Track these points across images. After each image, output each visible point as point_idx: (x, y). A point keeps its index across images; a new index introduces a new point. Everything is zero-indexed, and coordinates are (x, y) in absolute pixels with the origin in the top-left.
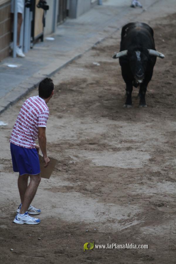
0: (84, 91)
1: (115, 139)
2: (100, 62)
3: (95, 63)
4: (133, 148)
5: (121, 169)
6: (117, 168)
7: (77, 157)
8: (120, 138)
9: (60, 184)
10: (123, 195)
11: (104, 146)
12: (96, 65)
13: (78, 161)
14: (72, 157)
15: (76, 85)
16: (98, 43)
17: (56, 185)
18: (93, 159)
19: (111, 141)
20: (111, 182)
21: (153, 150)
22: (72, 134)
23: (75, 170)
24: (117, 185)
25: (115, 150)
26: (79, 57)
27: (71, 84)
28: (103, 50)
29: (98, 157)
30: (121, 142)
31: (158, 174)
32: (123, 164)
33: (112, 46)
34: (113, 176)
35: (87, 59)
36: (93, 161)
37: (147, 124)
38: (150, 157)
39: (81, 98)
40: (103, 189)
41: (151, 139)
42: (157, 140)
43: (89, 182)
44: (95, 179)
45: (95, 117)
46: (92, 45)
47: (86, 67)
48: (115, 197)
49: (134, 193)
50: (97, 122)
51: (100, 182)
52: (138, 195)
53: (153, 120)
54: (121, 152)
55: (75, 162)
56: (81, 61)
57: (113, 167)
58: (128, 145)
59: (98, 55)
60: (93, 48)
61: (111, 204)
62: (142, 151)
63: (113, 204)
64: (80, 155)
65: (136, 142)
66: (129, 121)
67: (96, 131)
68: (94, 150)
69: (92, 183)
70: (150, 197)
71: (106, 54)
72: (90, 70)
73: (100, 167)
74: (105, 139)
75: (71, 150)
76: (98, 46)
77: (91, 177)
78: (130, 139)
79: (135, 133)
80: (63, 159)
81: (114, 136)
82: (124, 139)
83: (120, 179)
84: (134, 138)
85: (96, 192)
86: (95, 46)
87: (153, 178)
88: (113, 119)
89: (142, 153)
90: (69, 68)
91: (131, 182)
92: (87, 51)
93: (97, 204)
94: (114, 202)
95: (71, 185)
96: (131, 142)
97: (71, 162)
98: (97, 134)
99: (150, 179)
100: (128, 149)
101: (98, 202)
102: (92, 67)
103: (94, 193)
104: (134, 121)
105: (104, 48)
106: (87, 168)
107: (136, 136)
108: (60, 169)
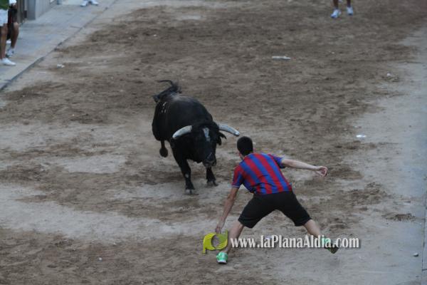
0: (49, 94)
1: (88, 143)
2: (64, 64)
3: (59, 65)
4: (106, 152)
5: (96, 174)
6: (92, 174)
7: (47, 164)
8: (92, 142)
9: (32, 194)
10: (100, 201)
11: (76, 151)
12: (60, 67)
13: (49, 168)
14: (42, 165)
15: (41, 89)
16: (61, 44)
17: (28, 195)
18: (66, 165)
19: (83, 146)
20: (87, 188)
21: (129, 153)
22: (41, 140)
23: (46, 178)
24: (93, 191)
25: (89, 154)
26: (42, 59)
27: (35, 88)
28: (66, 51)
29: (70, 163)
30: (94, 146)
31: (136, 177)
32: (98, 169)
33: (76, 47)
34: (89, 182)
35: (51, 61)
36: (66, 168)
37: (120, 126)
38: (126, 161)
39: (47, 102)
40: (78, 196)
41: (126, 142)
42: (132, 142)
43: (63, 190)
44: (69, 186)
45: (64, 122)
46: (55, 47)
47: (50, 69)
48: (92, 204)
49: (112, 199)
50: (67, 127)
51: (74, 190)
52: (116, 200)
53: (126, 122)
54: (94, 157)
55: (46, 170)
56: (44, 64)
57: (87, 173)
58: (101, 149)
59: (62, 57)
60: (56, 50)
61: (88, 212)
62: (117, 154)
63: (91, 212)
64: (51, 163)
65: (110, 145)
66: (101, 124)
67: (66, 136)
68: (65, 156)
69: (66, 191)
70: (130, 202)
71: (70, 55)
72: (55, 73)
73: (74, 173)
74: (77, 144)
75: (41, 158)
76: (61, 47)
77: (65, 185)
78: (103, 142)
79: (109, 136)
80: (33, 167)
81: (86, 140)
82: (96, 142)
83: (96, 184)
84: (107, 141)
85: (71, 201)
86: (58, 47)
87: (131, 181)
88: (83, 123)
89: (117, 156)
90: (32, 71)
91: (108, 188)
92: (49, 53)
93: (73, 213)
94: (92, 209)
95: (44, 194)
96: (105, 145)
97: (42, 170)
98: (67, 139)
99: (128, 183)
100: (102, 153)
101: (74, 210)
102: (57, 69)
103: (69, 201)
104: (106, 123)
105: (68, 48)
106: (59, 175)
107: (109, 139)
108: (31, 177)
